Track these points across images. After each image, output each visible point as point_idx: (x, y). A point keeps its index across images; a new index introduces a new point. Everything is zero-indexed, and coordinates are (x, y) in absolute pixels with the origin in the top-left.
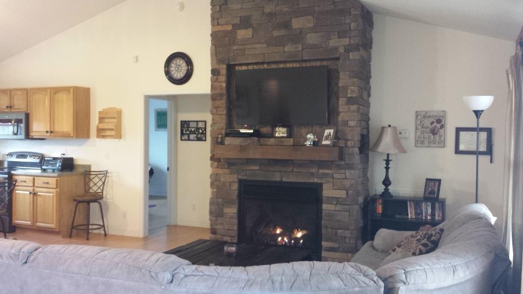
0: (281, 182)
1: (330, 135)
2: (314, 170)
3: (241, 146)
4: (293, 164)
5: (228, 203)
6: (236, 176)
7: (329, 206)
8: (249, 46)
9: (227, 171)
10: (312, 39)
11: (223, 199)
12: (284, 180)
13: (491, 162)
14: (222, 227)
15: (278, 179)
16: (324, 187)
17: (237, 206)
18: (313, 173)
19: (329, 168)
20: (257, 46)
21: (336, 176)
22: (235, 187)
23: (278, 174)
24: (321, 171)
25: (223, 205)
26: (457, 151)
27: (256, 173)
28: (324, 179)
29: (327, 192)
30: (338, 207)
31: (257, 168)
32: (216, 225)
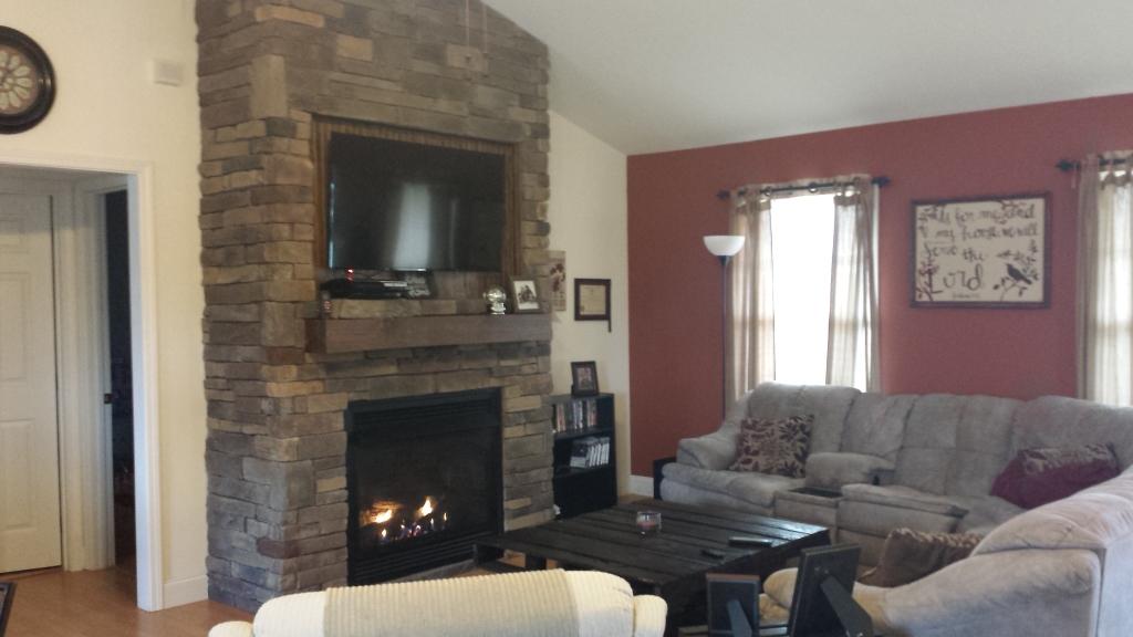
0: (437, 395)
1: (529, 291)
2: (493, 363)
3: (386, 320)
4: (460, 353)
5: (324, 466)
6: (344, 394)
7: (516, 428)
8: (364, 81)
9: (318, 385)
10: (484, 96)
11: (313, 459)
12: (444, 389)
13: (610, 330)
14: (315, 532)
15: (430, 391)
16: (507, 393)
17: (343, 470)
18: (490, 369)
19: (513, 356)
20: (384, 85)
21: (527, 369)
22: (339, 423)
23: (430, 378)
24: (503, 363)
25: (314, 473)
26: (578, 317)
27: (388, 383)
28: (507, 378)
29: (514, 402)
30: (530, 429)
31: (393, 369)
32: (298, 530)
